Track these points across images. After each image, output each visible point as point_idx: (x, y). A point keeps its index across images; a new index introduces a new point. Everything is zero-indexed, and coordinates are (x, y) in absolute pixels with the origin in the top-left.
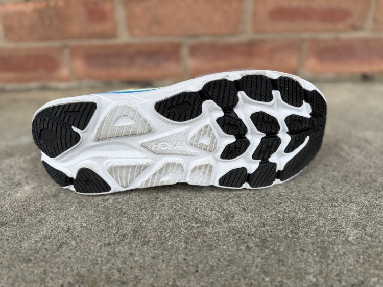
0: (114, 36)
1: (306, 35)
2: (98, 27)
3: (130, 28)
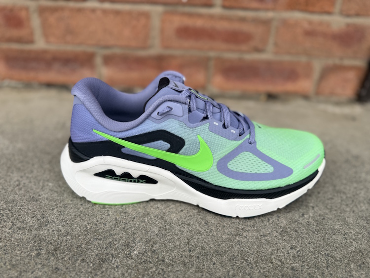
0: (31, 42)
1: (212, 54)
2: (15, 33)
3: (46, 35)
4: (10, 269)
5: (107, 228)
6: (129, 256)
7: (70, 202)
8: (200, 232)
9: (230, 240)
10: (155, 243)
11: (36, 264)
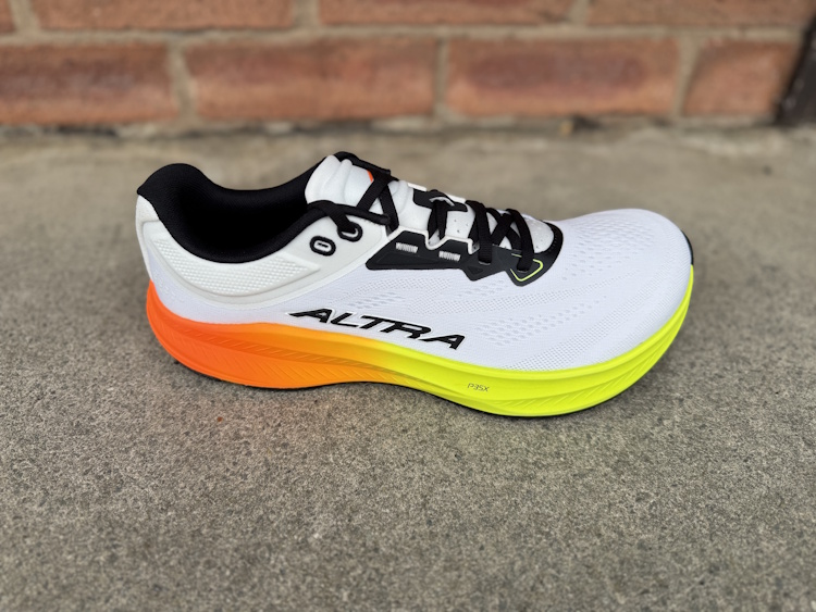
4: (59, 597)
5: (250, 485)
6: (304, 546)
7: (161, 430)
8: (446, 479)
9: (510, 491)
10: (355, 511)
11: (112, 580)
